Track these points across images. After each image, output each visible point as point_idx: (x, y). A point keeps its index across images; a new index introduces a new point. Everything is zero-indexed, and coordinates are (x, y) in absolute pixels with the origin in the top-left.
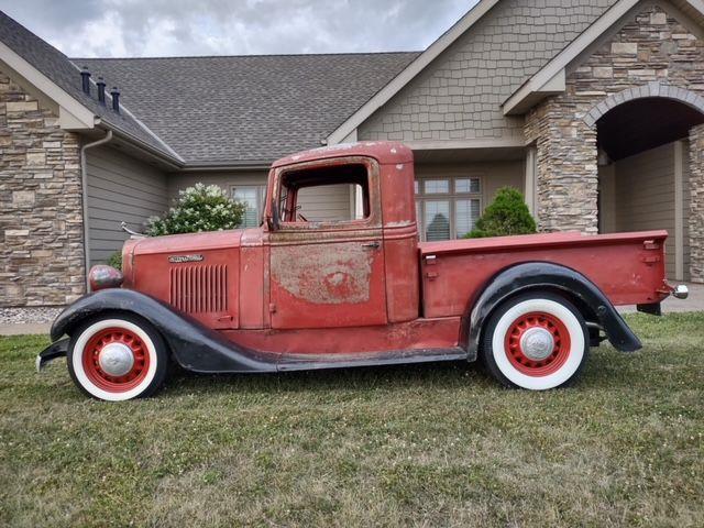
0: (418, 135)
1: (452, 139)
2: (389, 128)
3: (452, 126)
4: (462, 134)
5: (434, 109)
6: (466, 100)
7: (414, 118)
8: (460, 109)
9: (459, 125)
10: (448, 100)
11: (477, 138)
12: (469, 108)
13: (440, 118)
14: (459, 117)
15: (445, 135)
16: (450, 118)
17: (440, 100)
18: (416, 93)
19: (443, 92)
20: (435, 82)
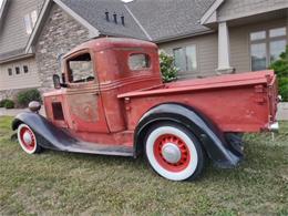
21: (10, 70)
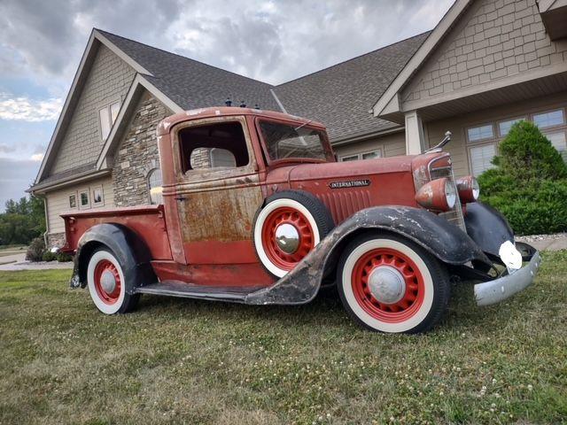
0: (457, 85)
1: (492, 80)
2: (428, 85)
3: (492, 68)
4: (503, 72)
5: (471, 56)
6: (505, 38)
7: (452, 70)
8: (499, 48)
9: (500, 65)
10: (486, 43)
11: (522, 72)
12: (507, 46)
13: (479, 63)
14: (498, 57)
15: (485, 79)
16: (489, 60)
17: (476, 46)
18: (452, 47)
19: (480, 37)
20: (469, 31)
21: (72, 199)
